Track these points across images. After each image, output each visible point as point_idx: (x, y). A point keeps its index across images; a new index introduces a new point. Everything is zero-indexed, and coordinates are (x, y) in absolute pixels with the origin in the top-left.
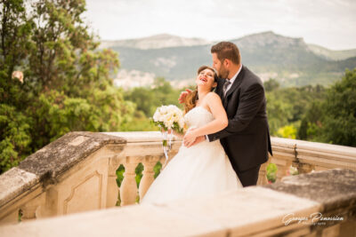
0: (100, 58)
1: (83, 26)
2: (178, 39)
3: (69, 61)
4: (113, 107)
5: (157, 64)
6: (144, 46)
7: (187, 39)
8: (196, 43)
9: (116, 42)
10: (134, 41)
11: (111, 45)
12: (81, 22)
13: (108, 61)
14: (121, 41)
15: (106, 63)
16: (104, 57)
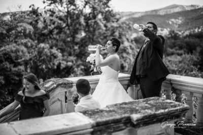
0: (120, 27)
1: (110, 9)
2: (182, 7)
3: (102, 30)
4: (128, 53)
5: (170, 23)
6: (162, 13)
7: (187, 6)
8: (193, 8)
9: (146, 12)
10: (156, 11)
11: (143, 14)
12: (109, 7)
13: (124, 28)
14: (148, 12)
15: (123, 29)
16: (122, 25)
